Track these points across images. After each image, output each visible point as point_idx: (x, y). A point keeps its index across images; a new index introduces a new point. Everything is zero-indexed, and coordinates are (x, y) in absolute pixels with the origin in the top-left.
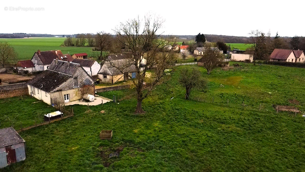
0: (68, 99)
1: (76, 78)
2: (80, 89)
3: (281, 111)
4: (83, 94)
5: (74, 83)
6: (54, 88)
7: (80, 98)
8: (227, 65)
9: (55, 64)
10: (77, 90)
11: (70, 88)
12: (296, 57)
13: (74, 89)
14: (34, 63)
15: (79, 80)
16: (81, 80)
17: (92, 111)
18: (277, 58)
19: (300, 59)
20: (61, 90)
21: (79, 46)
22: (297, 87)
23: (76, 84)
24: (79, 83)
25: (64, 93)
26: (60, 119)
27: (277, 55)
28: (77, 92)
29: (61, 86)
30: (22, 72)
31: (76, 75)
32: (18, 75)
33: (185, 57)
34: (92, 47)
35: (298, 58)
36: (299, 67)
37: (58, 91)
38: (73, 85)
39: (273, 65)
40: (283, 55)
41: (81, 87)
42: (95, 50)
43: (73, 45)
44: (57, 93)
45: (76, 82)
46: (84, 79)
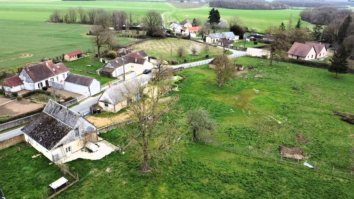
0: (69, 151)
1: (77, 129)
2: (82, 138)
3: (285, 157)
4: (85, 143)
5: (75, 134)
6: (55, 144)
7: (82, 147)
8: (241, 68)
9: (52, 106)
10: (79, 140)
11: (72, 140)
12: (316, 53)
13: (75, 140)
14: (22, 79)
15: (80, 130)
16: (82, 130)
17: (96, 169)
18: (296, 54)
19: (320, 54)
20: (62, 145)
21: (69, 23)
22: (309, 108)
23: (77, 134)
24: (81, 133)
25: (65, 147)
26: (66, 188)
27: (296, 50)
28: (78, 143)
29: (61, 141)
30: (10, 95)
31: (76, 126)
32: (6, 97)
33: (195, 52)
34: (85, 24)
35: (319, 53)
36: (318, 67)
37: (59, 146)
38: (75, 137)
39: (291, 63)
40: (303, 51)
41: (82, 136)
42: (90, 35)
43: (61, 21)
44: (59, 148)
45: (77, 132)
46: (86, 128)
